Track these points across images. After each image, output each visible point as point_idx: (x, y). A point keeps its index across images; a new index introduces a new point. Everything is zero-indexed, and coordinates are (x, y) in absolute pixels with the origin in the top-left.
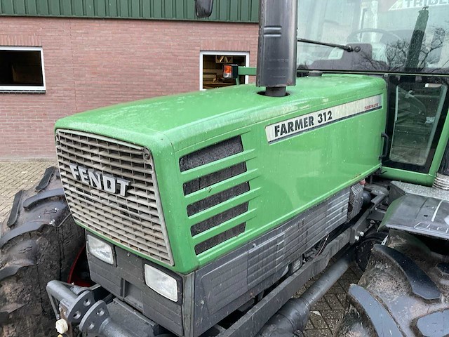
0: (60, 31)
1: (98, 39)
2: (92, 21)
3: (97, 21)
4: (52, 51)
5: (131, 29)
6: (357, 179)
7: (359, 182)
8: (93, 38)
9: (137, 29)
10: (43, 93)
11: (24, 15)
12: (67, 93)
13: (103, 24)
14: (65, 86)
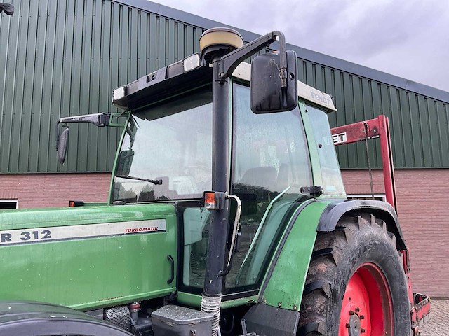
0: (36, 185)
1: (68, 191)
2: (64, 176)
3: (68, 176)
4: (26, 202)
5: (99, 181)
6: (127, 297)
7: (129, 305)
8: (63, 190)
9: (102, 181)
11: (7, 172)
13: (73, 178)
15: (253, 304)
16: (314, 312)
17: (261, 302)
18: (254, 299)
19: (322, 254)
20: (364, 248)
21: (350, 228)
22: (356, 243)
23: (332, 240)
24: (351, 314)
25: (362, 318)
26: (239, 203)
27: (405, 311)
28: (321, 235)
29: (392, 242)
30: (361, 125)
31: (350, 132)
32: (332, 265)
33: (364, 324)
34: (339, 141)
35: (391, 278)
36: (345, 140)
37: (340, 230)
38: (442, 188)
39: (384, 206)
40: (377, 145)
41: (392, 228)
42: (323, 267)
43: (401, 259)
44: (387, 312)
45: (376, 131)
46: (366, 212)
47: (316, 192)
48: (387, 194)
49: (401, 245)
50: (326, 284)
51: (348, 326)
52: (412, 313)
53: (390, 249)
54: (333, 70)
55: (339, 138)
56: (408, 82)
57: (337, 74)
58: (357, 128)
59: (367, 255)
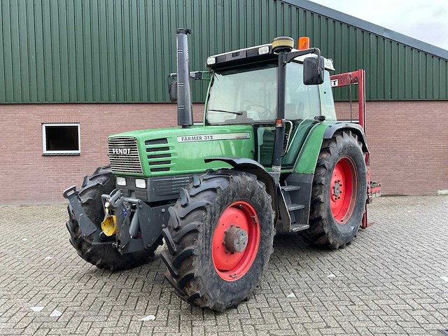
0: (92, 112)
2: (115, 105)
4: (86, 126)
8: (115, 116)
10: (78, 155)
11: (68, 102)
12: (95, 154)
14: (95, 150)
15: (291, 173)
16: (320, 175)
17: (294, 172)
18: (291, 171)
19: (325, 150)
20: (345, 148)
21: (339, 138)
22: (341, 146)
23: (329, 143)
24: (336, 182)
25: (341, 185)
26: (292, 124)
27: (365, 184)
28: (325, 140)
29: (360, 147)
30: (347, 75)
31: (340, 79)
32: (329, 155)
33: (341, 189)
34: (333, 85)
35: (358, 166)
36: (337, 85)
37: (334, 139)
38: (403, 116)
39: (358, 127)
40: (357, 88)
41: (361, 139)
42: (325, 155)
43: (364, 157)
44: (354, 184)
45: (356, 80)
46: (347, 130)
47: (322, 119)
48: (360, 119)
49: (365, 149)
50: (326, 163)
51: (334, 188)
52: (368, 188)
53: (359, 150)
54: (327, 19)
55: (333, 83)
56: (386, 30)
57: (330, 22)
58: (345, 77)
59: (346, 152)
